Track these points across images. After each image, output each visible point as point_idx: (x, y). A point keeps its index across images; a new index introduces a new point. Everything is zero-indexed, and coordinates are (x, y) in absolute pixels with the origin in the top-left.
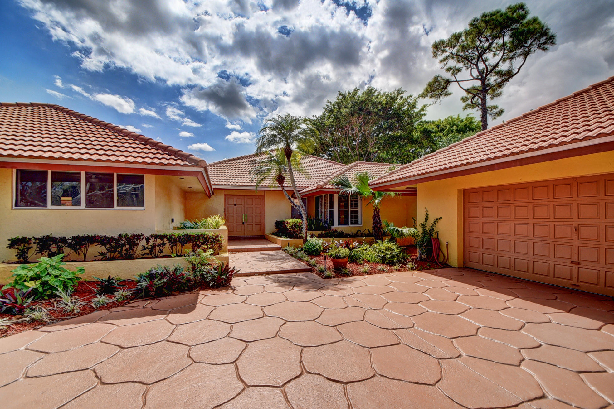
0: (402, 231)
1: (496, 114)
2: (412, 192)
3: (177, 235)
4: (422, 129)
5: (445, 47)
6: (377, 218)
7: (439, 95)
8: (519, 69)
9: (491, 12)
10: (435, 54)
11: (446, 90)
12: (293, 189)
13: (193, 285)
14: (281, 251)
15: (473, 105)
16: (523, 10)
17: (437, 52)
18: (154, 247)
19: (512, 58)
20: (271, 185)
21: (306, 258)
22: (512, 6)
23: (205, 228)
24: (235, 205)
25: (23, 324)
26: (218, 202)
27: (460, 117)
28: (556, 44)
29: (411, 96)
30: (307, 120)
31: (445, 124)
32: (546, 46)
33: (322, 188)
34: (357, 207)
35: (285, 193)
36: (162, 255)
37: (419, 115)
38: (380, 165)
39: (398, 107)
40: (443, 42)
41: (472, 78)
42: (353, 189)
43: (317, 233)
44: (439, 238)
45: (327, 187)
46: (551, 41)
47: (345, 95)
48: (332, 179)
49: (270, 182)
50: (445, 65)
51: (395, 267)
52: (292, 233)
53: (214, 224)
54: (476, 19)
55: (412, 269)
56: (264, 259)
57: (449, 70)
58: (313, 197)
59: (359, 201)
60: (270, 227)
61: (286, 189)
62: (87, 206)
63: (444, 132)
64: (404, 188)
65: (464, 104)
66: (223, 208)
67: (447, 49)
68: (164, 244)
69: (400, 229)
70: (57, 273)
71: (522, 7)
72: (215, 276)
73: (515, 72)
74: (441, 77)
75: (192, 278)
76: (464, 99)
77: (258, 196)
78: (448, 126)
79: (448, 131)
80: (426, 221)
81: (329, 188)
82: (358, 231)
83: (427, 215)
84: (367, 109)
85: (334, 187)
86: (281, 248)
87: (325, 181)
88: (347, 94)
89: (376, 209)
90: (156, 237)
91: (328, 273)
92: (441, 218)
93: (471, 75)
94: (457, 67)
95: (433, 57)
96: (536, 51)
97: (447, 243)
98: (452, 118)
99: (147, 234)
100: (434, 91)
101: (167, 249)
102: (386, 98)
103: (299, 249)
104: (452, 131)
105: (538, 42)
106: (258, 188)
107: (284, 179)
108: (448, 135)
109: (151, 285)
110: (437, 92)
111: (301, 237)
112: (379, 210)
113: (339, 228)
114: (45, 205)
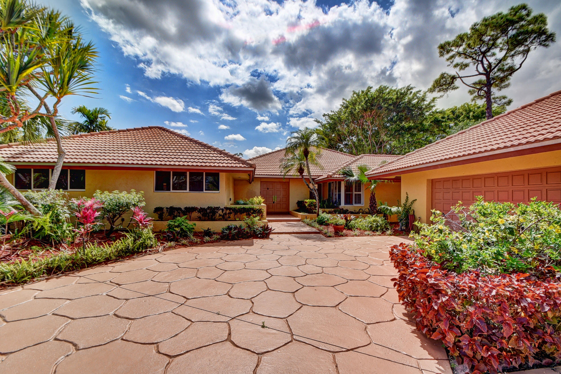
0: (390, 209)
1: (505, 103)
2: (398, 180)
3: (238, 208)
4: (433, 119)
5: (452, 47)
6: (373, 199)
7: (447, 89)
8: (521, 65)
9: (491, 16)
10: (442, 54)
11: (453, 85)
12: (308, 177)
13: (249, 235)
14: (300, 222)
15: (480, 97)
16: (526, 10)
17: (443, 52)
18: (226, 214)
19: (513, 56)
20: (294, 174)
21: (317, 226)
22: (515, 7)
23: (252, 204)
24: (268, 189)
25: (180, 245)
26: (257, 187)
27: (476, 104)
28: (555, 42)
29: (420, 91)
30: (326, 115)
31: (461, 110)
32: (547, 43)
33: (331, 177)
34: (360, 191)
35: (304, 181)
36: (229, 219)
37: (429, 107)
38: (382, 156)
39: (407, 101)
40: (448, 44)
41: (478, 73)
42: (355, 178)
43: (327, 210)
44: (415, 214)
45: (335, 176)
46: (551, 38)
47: (359, 93)
48: (339, 170)
49: (293, 173)
50: (451, 63)
51: (378, 233)
52: (309, 210)
53: (258, 202)
54: (476, 23)
55: (391, 235)
56: (289, 226)
57: (456, 66)
58: (327, 183)
59: (362, 187)
60: (293, 205)
61: (304, 177)
62: (190, 190)
63: (460, 118)
64: (393, 177)
65: (472, 97)
66: (260, 191)
67: (453, 48)
68: (231, 213)
69: (389, 208)
70: (186, 225)
71: (524, 7)
72: (261, 231)
73: (517, 67)
74: (447, 74)
75: (249, 232)
76: (471, 92)
77: (285, 182)
78: (464, 113)
79: (464, 117)
80: (406, 202)
81: (336, 177)
82: (360, 209)
83: (407, 197)
84: (379, 104)
85: (340, 176)
86: (301, 220)
87: (334, 172)
88: (361, 93)
89: (372, 193)
90: (227, 208)
91: (329, 234)
92: (416, 200)
93: (477, 70)
94: (464, 63)
95: (440, 56)
96: (536, 48)
97: (419, 217)
98: (468, 104)
99: (222, 207)
100: (441, 86)
101: (232, 216)
102: (397, 94)
103: (313, 221)
104: (468, 118)
105: (538, 40)
106: (285, 177)
107: (304, 171)
108: (464, 121)
109: (230, 233)
110: (444, 87)
111: (315, 213)
112: (374, 194)
113: (345, 207)
114: (170, 190)
